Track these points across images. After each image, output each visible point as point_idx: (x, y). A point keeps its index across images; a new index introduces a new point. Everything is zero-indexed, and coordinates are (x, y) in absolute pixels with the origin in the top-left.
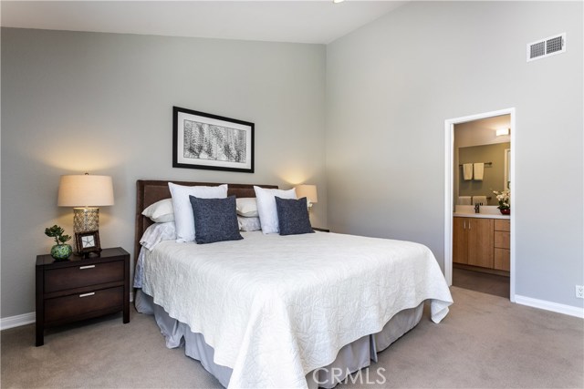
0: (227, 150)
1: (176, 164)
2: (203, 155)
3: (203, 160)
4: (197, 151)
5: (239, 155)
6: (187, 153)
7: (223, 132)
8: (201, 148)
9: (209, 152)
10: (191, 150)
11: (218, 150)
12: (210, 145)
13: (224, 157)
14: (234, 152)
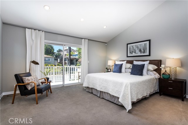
0: (140, 51)
1: (127, 57)
2: (134, 53)
3: (134, 54)
4: (132, 52)
5: (144, 51)
6: (130, 53)
7: (139, 46)
8: (133, 52)
9: (135, 52)
10: (131, 53)
11: (137, 51)
12: (135, 50)
13: (139, 53)
14: (143, 51)
